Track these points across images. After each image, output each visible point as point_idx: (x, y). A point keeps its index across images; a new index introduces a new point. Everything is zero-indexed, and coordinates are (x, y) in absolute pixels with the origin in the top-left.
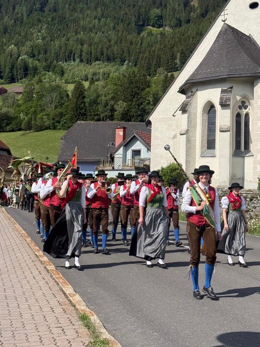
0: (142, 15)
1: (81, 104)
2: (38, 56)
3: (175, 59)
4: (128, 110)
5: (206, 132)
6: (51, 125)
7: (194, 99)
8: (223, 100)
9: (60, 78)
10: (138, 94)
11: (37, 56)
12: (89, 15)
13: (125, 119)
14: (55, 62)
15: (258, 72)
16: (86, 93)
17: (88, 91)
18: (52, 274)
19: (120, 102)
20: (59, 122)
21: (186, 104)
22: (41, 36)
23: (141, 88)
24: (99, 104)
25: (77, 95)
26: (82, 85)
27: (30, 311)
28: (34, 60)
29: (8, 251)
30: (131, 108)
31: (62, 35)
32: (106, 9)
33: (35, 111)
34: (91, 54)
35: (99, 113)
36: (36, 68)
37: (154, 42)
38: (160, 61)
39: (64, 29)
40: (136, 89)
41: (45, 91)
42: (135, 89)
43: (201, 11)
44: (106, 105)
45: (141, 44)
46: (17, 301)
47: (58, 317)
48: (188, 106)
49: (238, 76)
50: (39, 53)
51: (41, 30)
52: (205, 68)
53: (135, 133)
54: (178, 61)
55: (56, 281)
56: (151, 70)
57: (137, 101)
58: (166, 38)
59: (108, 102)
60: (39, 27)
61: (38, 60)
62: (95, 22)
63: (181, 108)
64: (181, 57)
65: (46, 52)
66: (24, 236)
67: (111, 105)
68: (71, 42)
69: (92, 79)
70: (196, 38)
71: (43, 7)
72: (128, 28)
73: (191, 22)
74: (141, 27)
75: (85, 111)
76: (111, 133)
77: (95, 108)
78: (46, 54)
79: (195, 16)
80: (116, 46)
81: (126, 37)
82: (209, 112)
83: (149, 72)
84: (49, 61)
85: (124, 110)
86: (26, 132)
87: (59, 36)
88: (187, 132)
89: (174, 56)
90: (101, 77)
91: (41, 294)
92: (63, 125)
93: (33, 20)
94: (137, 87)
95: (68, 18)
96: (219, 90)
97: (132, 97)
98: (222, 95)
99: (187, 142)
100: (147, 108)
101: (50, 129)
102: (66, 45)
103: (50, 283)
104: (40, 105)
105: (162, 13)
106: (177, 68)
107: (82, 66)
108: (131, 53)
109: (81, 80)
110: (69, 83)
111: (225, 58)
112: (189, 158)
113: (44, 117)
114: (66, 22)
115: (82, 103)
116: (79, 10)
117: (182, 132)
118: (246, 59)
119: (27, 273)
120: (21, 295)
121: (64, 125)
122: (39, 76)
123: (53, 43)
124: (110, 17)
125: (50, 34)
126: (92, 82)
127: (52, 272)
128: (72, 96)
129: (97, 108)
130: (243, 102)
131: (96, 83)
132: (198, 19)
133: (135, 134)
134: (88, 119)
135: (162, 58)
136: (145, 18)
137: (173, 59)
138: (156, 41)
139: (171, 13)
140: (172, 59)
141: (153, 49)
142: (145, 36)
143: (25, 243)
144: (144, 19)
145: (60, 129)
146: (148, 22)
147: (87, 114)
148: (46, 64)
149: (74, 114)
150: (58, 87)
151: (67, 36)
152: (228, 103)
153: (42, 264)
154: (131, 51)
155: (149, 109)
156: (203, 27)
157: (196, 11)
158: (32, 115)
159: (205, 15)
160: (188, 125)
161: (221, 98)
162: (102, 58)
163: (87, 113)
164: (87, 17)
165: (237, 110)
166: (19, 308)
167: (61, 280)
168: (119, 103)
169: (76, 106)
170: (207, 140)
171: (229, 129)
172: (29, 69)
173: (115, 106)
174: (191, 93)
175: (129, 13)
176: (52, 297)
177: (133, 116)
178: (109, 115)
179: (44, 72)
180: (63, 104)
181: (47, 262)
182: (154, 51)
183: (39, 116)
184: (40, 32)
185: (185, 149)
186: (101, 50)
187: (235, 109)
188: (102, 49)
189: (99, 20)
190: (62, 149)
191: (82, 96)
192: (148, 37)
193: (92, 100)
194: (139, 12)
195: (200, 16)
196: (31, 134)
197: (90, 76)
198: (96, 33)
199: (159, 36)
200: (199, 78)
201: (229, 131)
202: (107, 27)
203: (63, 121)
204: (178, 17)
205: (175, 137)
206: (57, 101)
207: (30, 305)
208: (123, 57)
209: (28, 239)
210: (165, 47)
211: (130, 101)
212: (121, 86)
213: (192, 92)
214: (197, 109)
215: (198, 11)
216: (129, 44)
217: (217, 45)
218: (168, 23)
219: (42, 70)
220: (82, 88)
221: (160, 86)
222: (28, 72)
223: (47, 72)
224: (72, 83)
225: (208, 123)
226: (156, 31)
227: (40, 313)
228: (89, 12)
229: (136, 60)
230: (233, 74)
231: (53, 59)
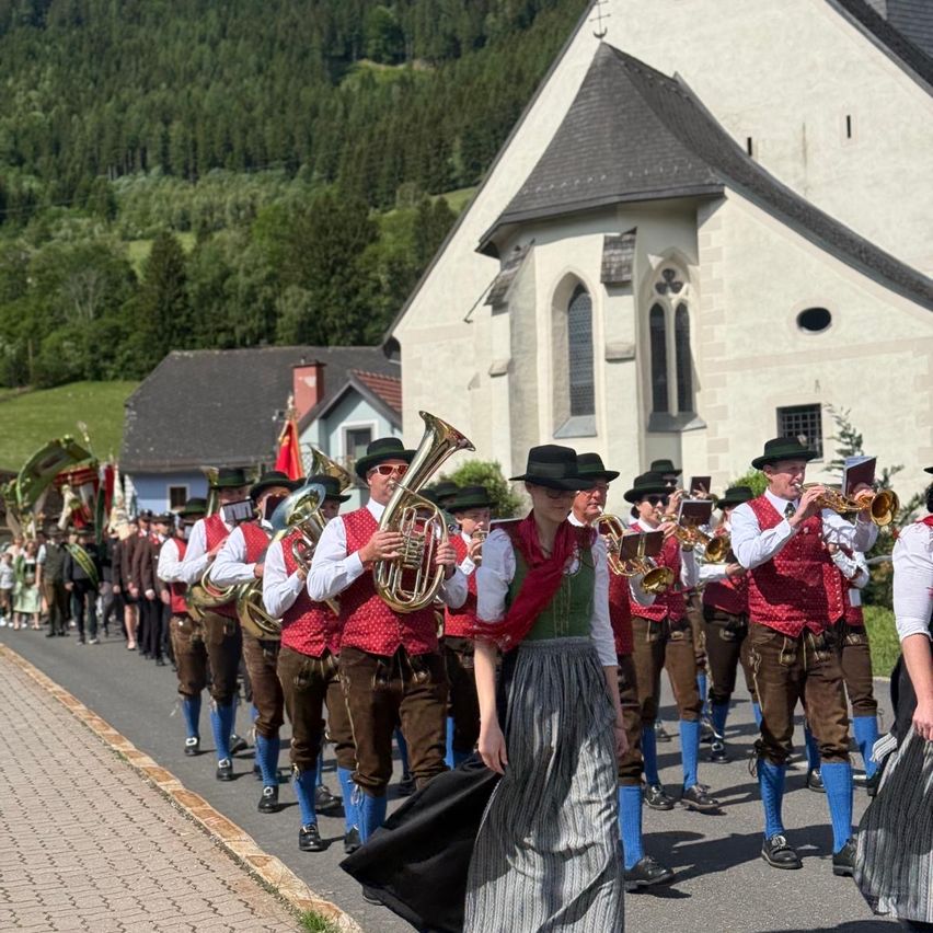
0: (341, 27)
1: (174, 302)
2: (35, 161)
3: (448, 153)
4: (317, 312)
5: (566, 366)
6: (87, 368)
7: (524, 270)
8: (610, 269)
9: (106, 223)
10: (344, 263)
11: (31, 162)
12: (182, 31)
13: (310, 338)
14: (87, 175)
15: (707, 182)
16: (188, 268)
17: (195, 259)
18: (182, 804)
19: (291, 290)
20: (110, 357)
21: (503, 285)
22: (40, 100)
23: (352, 245)
24: (228, 297)
25: (162, 275)
26: (174, 242)
27: (145, 917)
28: (21, 172)
29: (27, 747)
30: (326, 306)
31: (104, 96)
32: (232, 14)
33: (36, 326)
34: (195, 150)
35: (231, 324)
36: (30, 198)
37: (383, 107)
38: (403, 162)
39: (108, 76)
40: (338, 248)
41: (63, 266)
42: (333, 247)
43: (514, 11)
44: (251, 296)
45: (346, 115)
46: (98, 889)
47: (233, 925)
48: (508, 293)
49: (650, 196)
50: (37, 153)
51: (38, 82)
52: (553, 177)
53: (351, 377)
54: (455, 160)
55: (199, 825)
56: (378, 191)
57: (342, 284)
58: (418, 93)
59: (257, 290)
60: (32, 73)
61: (36, 173)
62: (202, 53)
63: (489, 298)
64: (465, 147)
65: (56, 148)
66: (64, 699)
67: (265, 299)
68: (133, 114)
69: (204, 224)
70: (505, 90)
71: (40, 14)
72: (302, 68)
73: (487, 42)
74: (339, 64)
75: (188, 321)
76: (275, 381)
77: (219, 309)
78: (57, 154)
79: (499, 26)
80: (269, 122)
81: (298, 94)
82: (570, 305)
83: (373, 196)
84: (68, 176)
85: (306, 314)
86: (11, 392)
87: (94, 98)
88: (510, 367)
89: (443, 145)
90: (229, 219)
91: (165, 864)
92: (123, 366)
93: (12, 52)
94: (340, 243)
95: (120, 43)
96: (597, 240)
97: (328, 271)
98: (607, 253)
99: (511, 396)
100: (371, 303)
101: (84, 378)
102: (119, 124)
103: (181, 830)
104: (49, 308)
105: (400, 20)
106: (454, 181)
107: (168, 186)
108: (314, 142)
109: (169, 230)
110: (134, 239)
111: (609, 145)
112: (520, 445)
113: (66, 344)
114: (114, 54)
115: (178, 296)
116: (150, 18)
117: (495, 368)
118: (670, 145)
119: (104, 805)
120: (104, 870)
121: (127, 366)
122: (40, 222)
123: (78, 121)
124: (246, 38)
125: (67, 93)
126: (204, 233)
127: (178, 797)
128: (146, 276)
129: (223, 310)
130: (669, 274)
131: (217, 236)
132: (509, 34)
133: (352, 383)
134: (198, 344)
135: (410, 154)
136: (351, 37)
137: (441, 155)
138: (387, 103)
139: (429, 19)
140: (437, 154)
141: (381, 126)
142: (355, 89)
143: (71, 719)
144: (348, 40)
145: (115, 377)
146: (359, 49)
147: (195, 329)
148: (60, 185)
149: (155, 331)
150: (101, 250)
151: (118, 97)
152: (625, 277)
153: (140, 776)
154: (316, 134)
155: (381, 307)
156: (525, 57)
157: (502, 11)
158: (25, 339)
159: (527, 22)
160: (512, 348)
161: (604, 264)
162: (228, 160)
163: (193, 326)
164: (176, 39)
165: (652, 295)
166: (108, 907)
167: (214, 822)
168: (288, 292)
169: (160, 306)
170: (568, 387)
171: (632, 352)
172: (10, 202)
173: (277, 303)
174: (514, 253)
175: (302, 23)
176: (199, 871)
177: (334, 330)
178: (259, 327)
179: (54, 209)
180: (121, 303)
181: (155, 770)
182: (384, 133)
183: (48, 342)
184: (35, 88)
185: (506, 419)
186: (224, 135)
187: (647, 293)
188: (228, 132)
189: (214, 45)
190: (129, 438)
191: (176, 276)
192: (364, 92)
193: (208, 287)
194: (332, 19)
195: (514, 23)
196: (27, 397)
197: (194, 216)
198: (207, 86)
199: (396, 89)
200: (537, 207)
201: (632, 359)
202: (239, 65)
203: (122, 354)
204: (449, 31)
205: (474, 383)
206: (101, 293)
207: (141, 899)
208: (293, 154)
209: (76, 707)
210: (415, 120)
211: (321, 286)
212: (292, 241)
213: (518, 249)
214: (535, 299)
215: (508, 10)
216: (307, 116)
217: (583, 108)
218: (420, 47)
219: (47, 202)
220: (175, 253)
221: (407, 238)
222: (7, 211)
223: (64, 209)
224: (142, 237)
225: (571, 337)
226: (386, 73)
227: (180, 920)
228: (182, 24)
229: (330, 161)
230: (635, 190)
231: (81, 169)
